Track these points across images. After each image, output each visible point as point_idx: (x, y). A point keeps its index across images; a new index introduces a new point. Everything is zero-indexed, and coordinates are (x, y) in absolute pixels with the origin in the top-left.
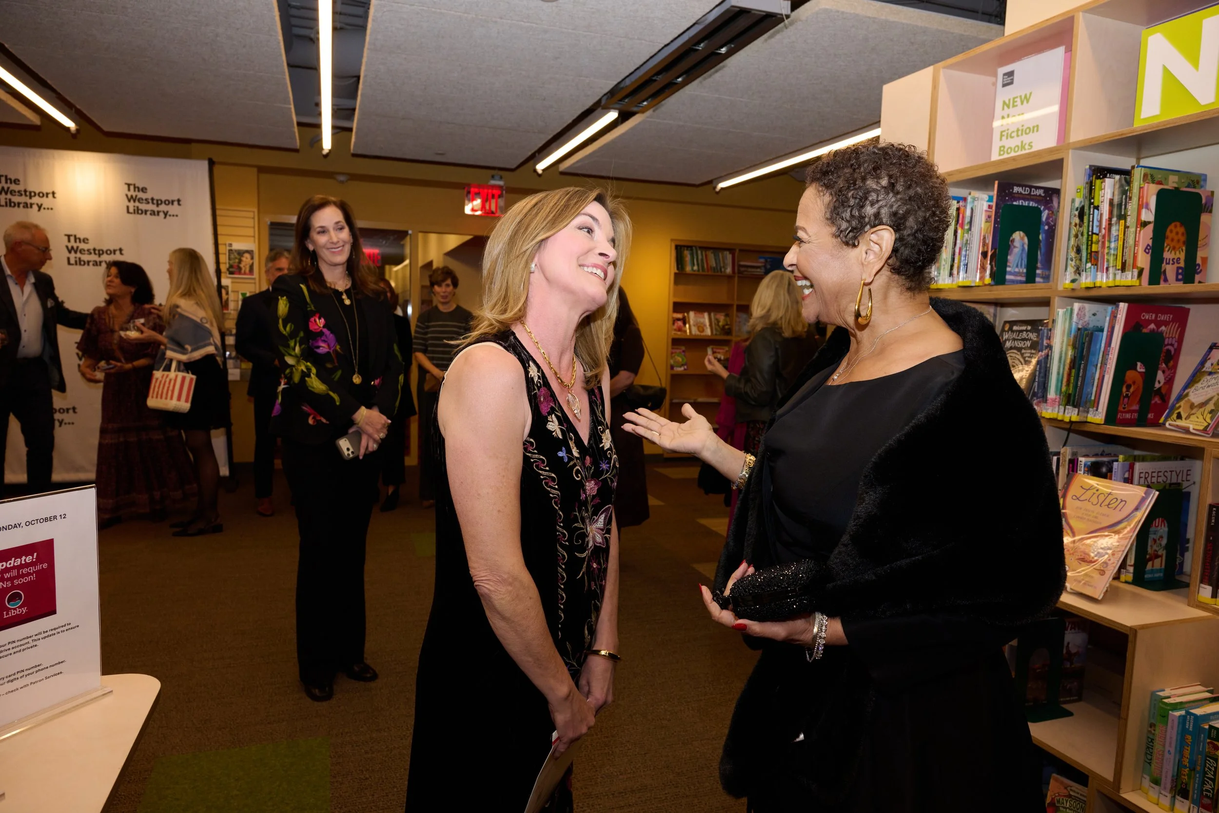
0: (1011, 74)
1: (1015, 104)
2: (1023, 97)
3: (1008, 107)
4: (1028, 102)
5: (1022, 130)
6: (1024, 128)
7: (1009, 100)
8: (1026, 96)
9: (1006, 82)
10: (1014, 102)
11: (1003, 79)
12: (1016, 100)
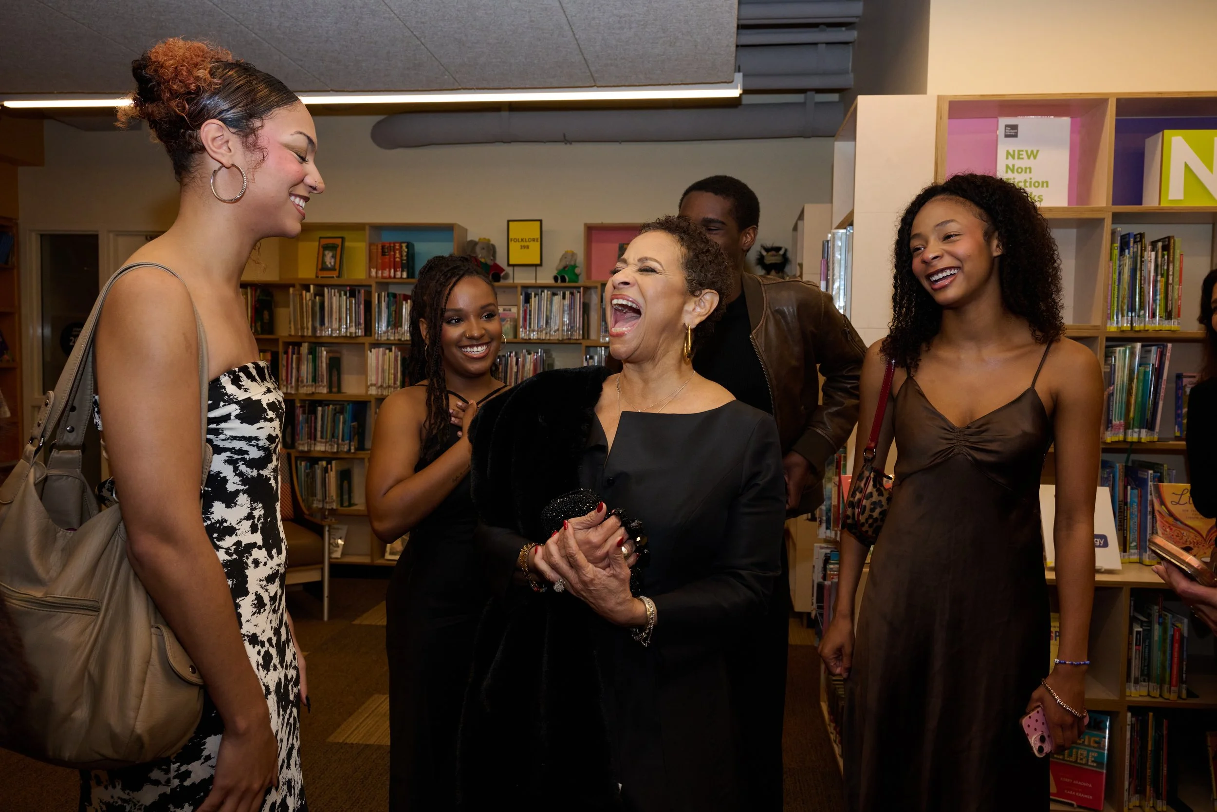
0: (1015, 127)
1: (1021, 157)
2: (1029, 153)
3: (1013, 158)
4: (1035, 157)
5: (1031, 182)
6: (1033, 181)
7: (1014, 151)
8: (1032, 151)
9: (1009, 134)
10: (1019, 155)
11: (1005, 129)
12: (1021, 153)
